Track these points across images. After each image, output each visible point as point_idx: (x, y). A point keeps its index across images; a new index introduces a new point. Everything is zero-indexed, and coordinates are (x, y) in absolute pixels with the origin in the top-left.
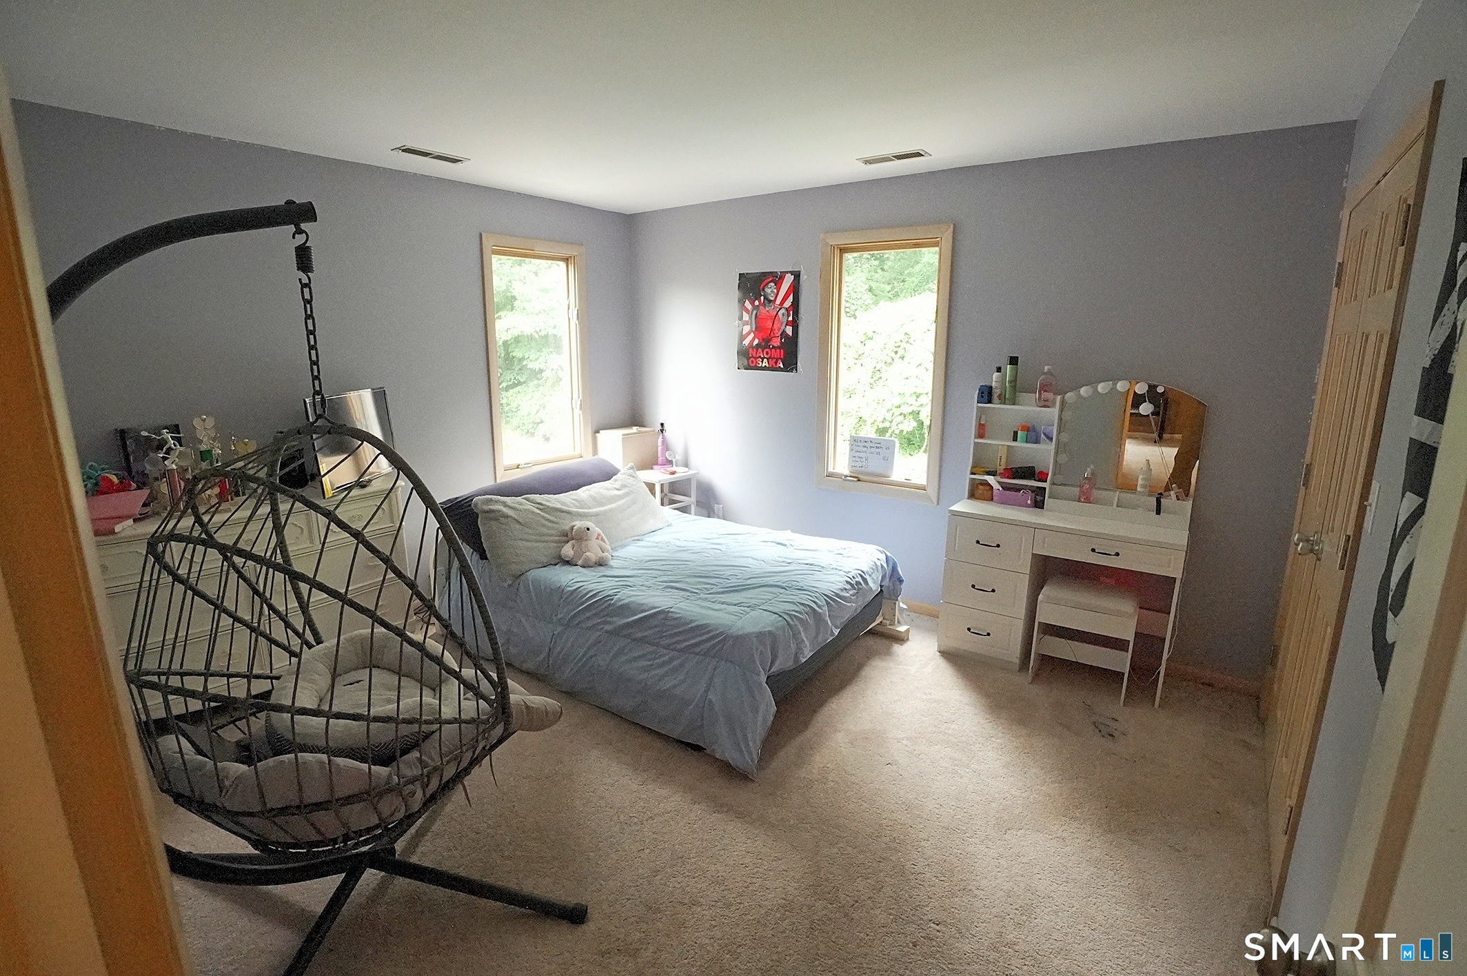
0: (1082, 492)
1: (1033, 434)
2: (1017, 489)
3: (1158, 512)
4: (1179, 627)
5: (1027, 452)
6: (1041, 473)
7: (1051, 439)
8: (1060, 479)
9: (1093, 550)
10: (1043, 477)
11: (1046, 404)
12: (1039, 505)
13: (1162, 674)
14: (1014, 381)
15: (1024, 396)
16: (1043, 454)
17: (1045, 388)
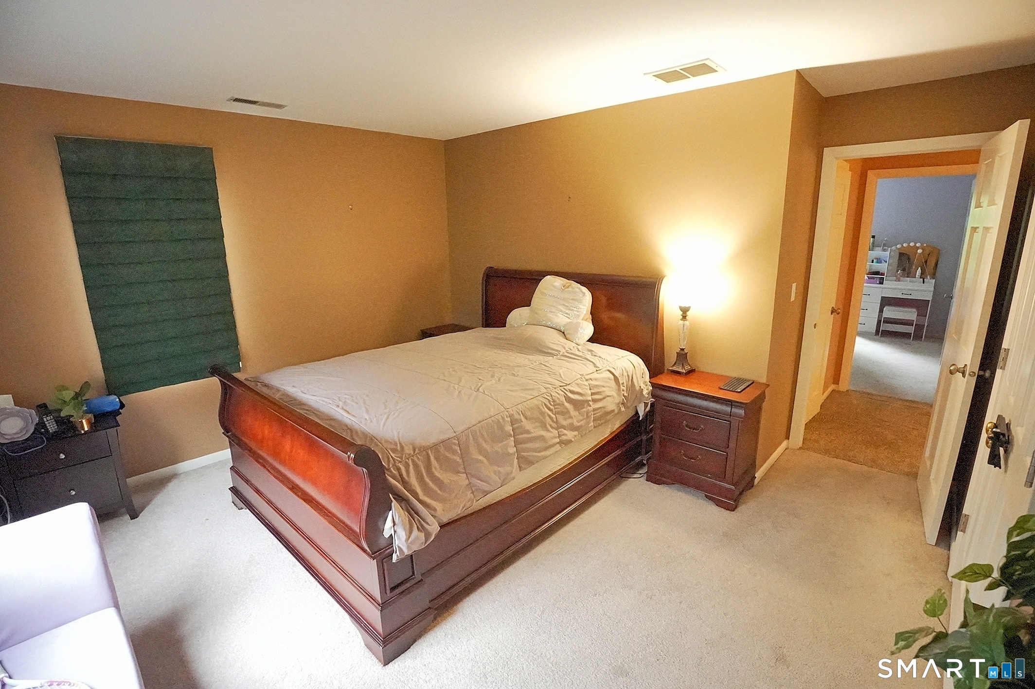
0: (897, 279)
1: (879, 261)
2: (873, 278)
3: (923, 283)
4: (929, 322)
5: (877, 267)
6: (882, 273)
7: (886, 262)
8: (888, 275)
9: (903, 294)
10: (883, 274)
11: (884, 250)
12: (881, 283)
13: (925, 331)
14: (873, 243)
15: (877, 248)
16: (883, 267)
17: (884, 245)
